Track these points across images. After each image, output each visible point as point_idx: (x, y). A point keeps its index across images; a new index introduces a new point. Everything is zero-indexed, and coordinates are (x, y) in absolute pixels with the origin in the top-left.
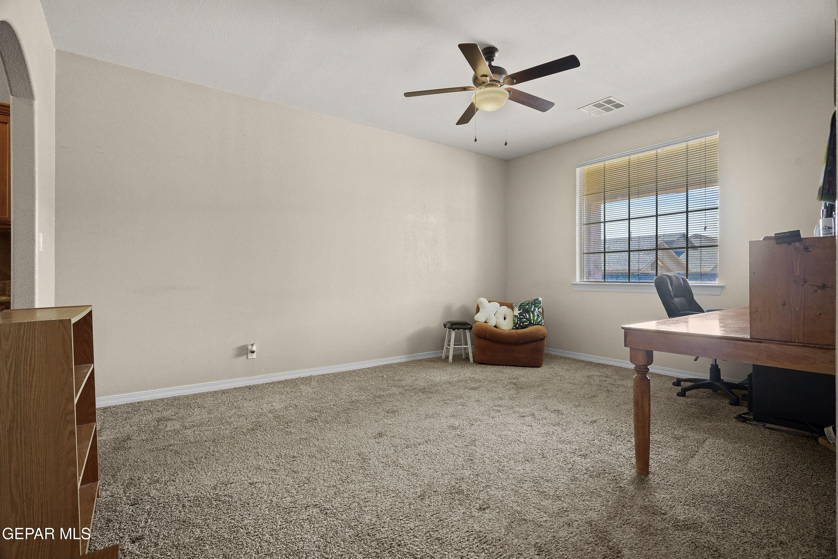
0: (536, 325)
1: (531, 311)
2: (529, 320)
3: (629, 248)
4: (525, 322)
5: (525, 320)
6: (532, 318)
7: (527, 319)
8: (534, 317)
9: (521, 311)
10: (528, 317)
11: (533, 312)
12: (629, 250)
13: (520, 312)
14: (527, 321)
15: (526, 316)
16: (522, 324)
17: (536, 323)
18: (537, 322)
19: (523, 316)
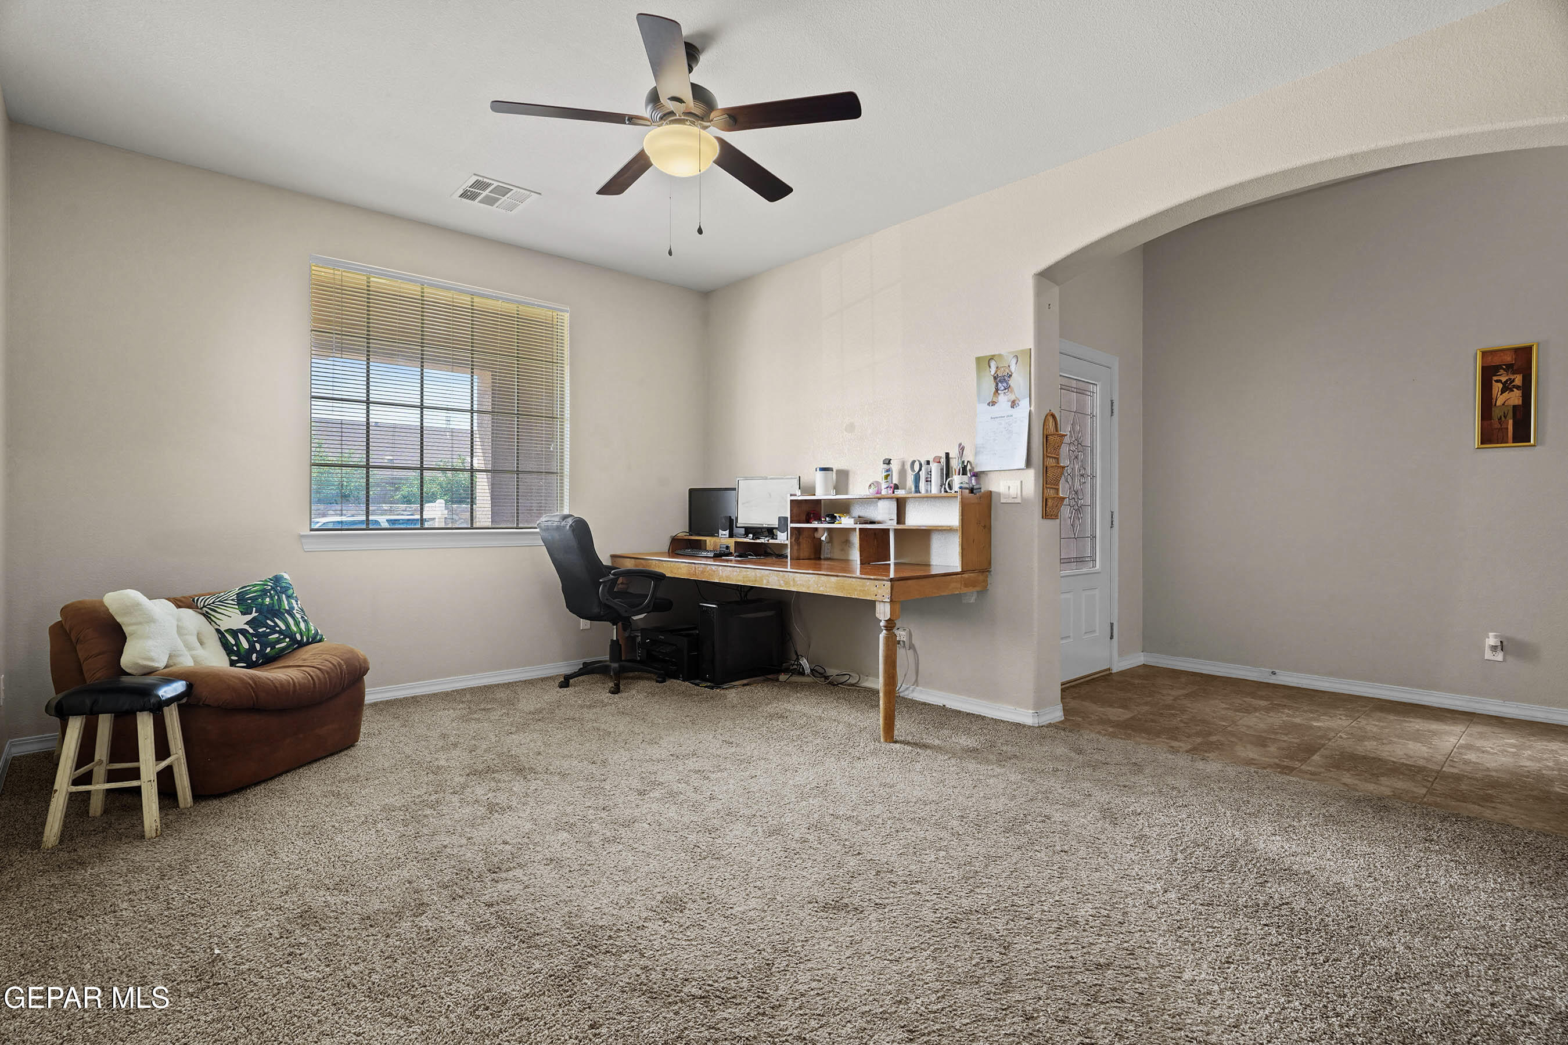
0: (308, 643)
1: (285, 609)
2: (288, 634)
3: (422, 462)
4: (279, 641)
5: (277, 635)
6: (295, 629)
7: (281, 632)
8: (297, 624)
9: (254, 614)
10: (283, 628)
11: (290, 612)
12: (422, 466)
13: (249, 617)
14: (285, 638)
15: (277, 625)
16: (268, 650)
17: (308, 639)
18: (311, 635)
19: (267, 626)
